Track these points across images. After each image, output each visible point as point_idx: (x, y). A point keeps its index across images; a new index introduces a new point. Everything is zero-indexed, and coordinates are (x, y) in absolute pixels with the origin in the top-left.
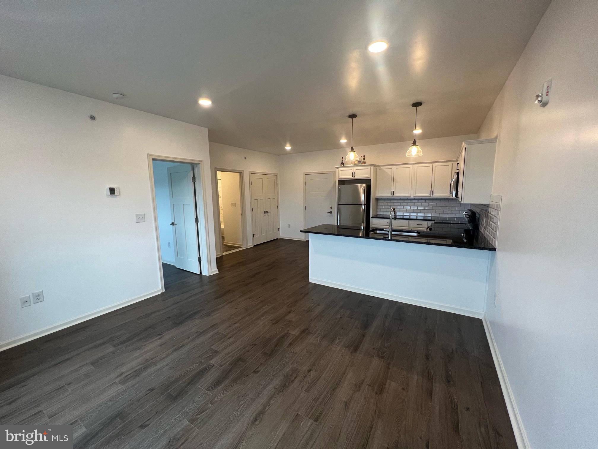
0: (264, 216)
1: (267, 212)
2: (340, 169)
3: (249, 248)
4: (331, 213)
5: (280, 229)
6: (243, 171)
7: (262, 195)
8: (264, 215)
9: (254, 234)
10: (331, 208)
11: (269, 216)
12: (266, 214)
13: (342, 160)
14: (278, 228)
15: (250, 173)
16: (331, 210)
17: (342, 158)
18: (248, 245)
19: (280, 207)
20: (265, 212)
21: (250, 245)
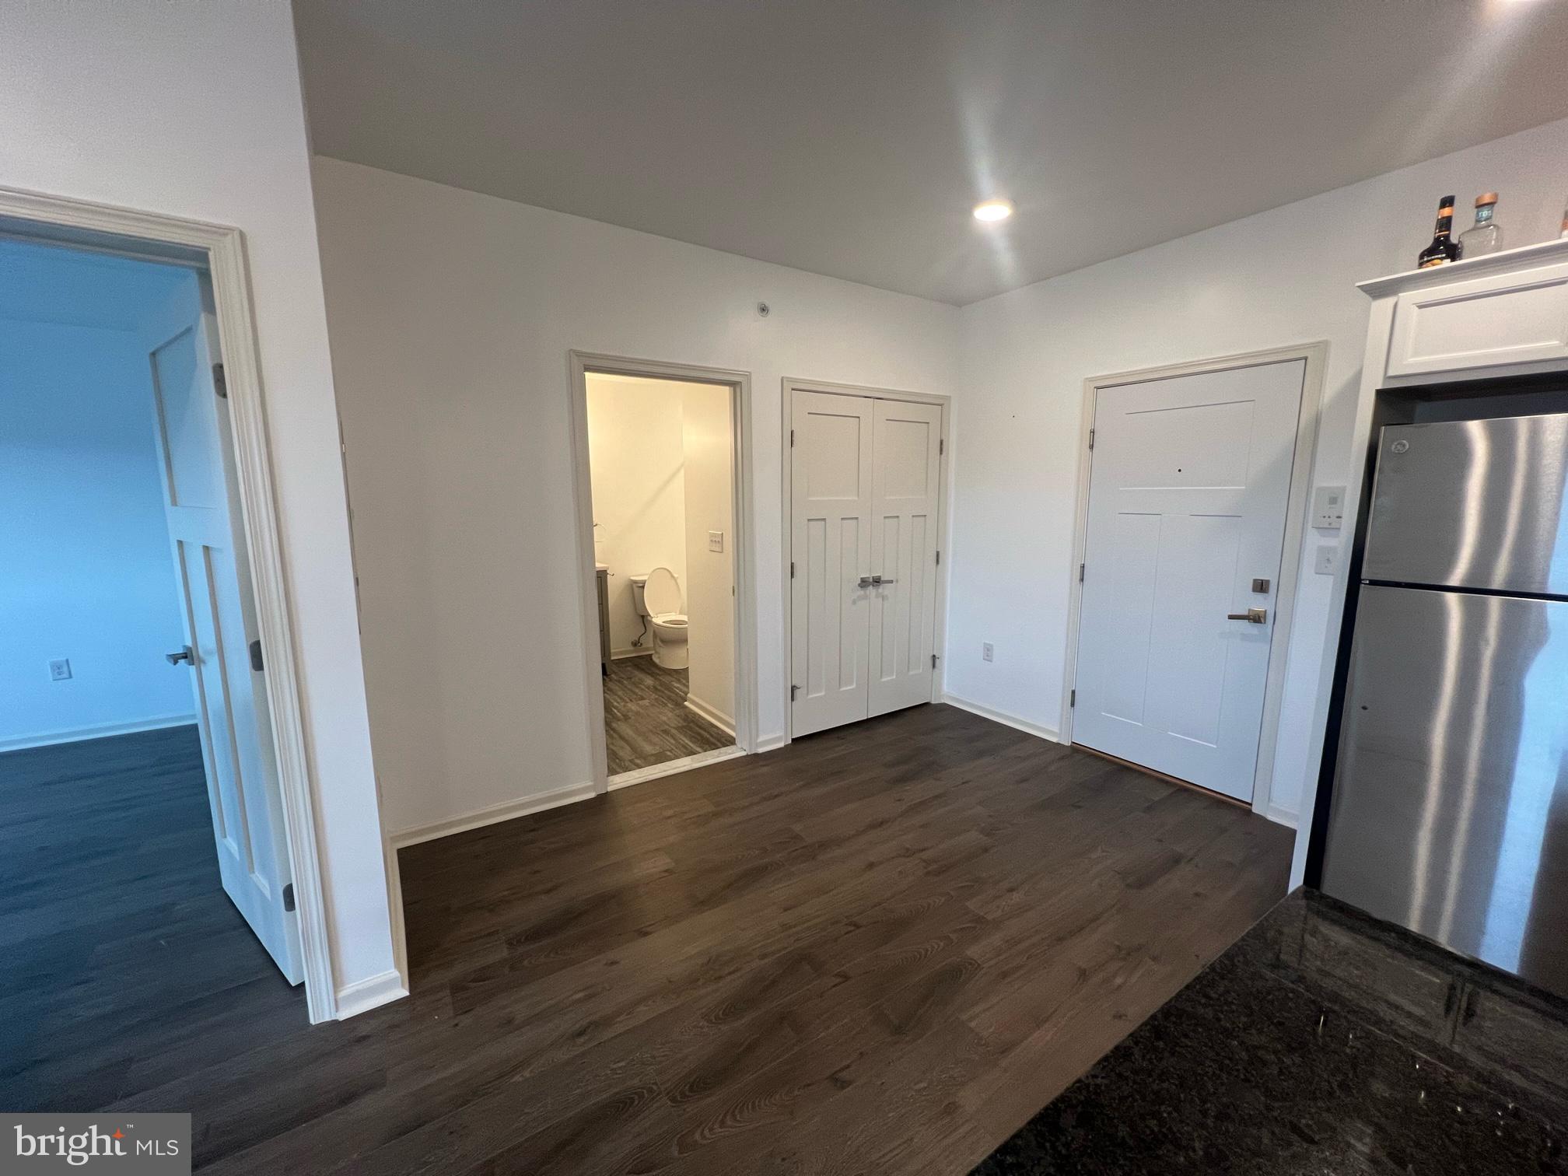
0: (860, 598)
1: (877, 581)
2: (1408, 298)
3: (761, 750)
4: (1256, 619)
5: (946, 663)
6: (748, 376)
7: (856, 498)
8: (861, 592)
9: (793, 688)
10: (1261, 587)
11: (884, 598)
12: (871, 591)
13: (1445, 224)
14: (934, 656)
15: (787, 390)
16: (1259, 604)
17: (1448, 202)
18: (760, 739)
19: (949, 559)
20: (864, 583)
21: (772, 737)
